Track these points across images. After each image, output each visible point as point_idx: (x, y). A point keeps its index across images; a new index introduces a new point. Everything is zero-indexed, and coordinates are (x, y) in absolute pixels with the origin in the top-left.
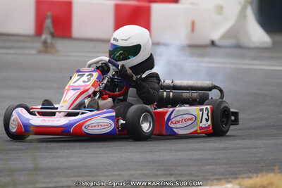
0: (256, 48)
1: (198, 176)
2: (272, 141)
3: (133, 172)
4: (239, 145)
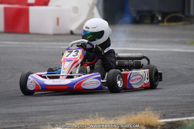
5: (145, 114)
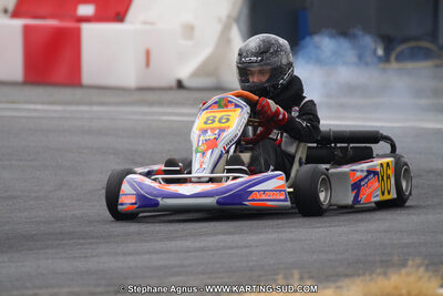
2: (275, 236)
3: (55, 290)
4: (222, 244)
5: (408, 275)
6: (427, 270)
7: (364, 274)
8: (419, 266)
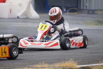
0: (34, 19)
1: (12, 66)
4: (27, 55)
6: (74, 61)
7: (59, 62)
8: (72, 60)
